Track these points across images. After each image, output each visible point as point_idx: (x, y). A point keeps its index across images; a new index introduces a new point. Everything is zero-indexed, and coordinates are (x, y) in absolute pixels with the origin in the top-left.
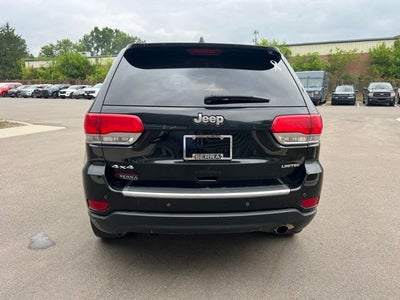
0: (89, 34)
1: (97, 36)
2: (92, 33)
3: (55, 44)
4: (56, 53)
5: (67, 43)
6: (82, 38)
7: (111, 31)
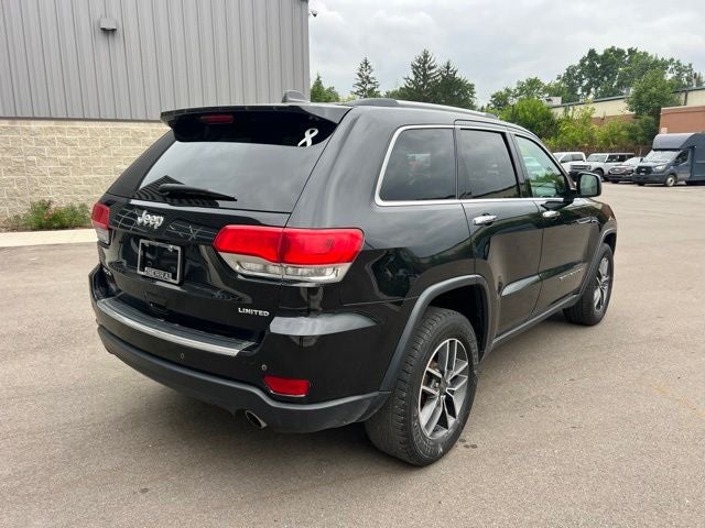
0: (577, 63)
1: (592, 66)
2: (583, 61)
3: (513, 86)
4: (513, 101)
5: (534, 84)
6: (563, 72)
7: (620, 52)
